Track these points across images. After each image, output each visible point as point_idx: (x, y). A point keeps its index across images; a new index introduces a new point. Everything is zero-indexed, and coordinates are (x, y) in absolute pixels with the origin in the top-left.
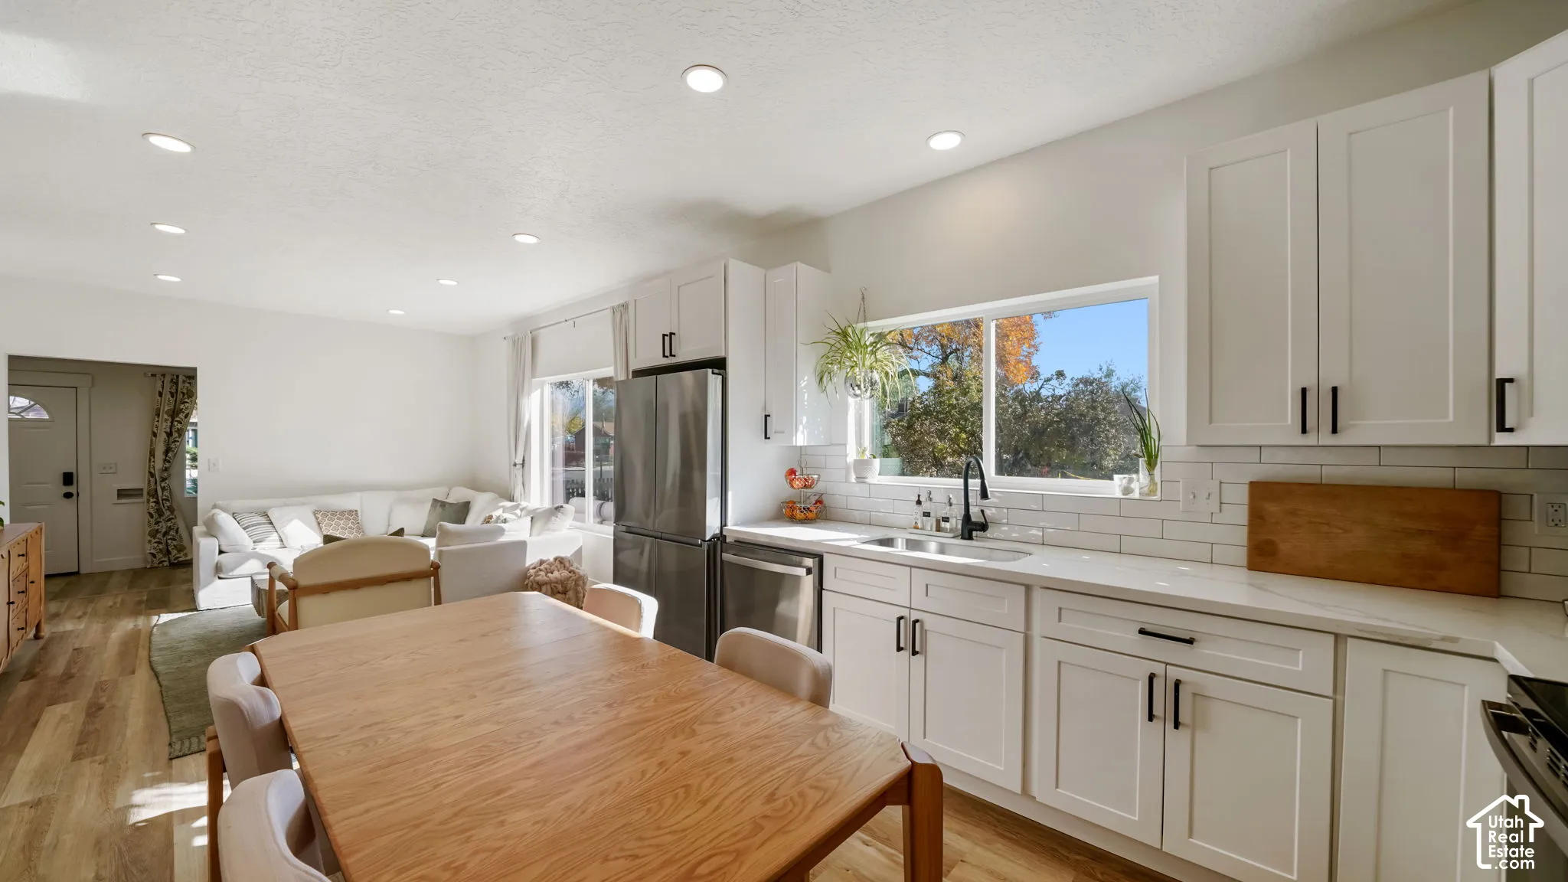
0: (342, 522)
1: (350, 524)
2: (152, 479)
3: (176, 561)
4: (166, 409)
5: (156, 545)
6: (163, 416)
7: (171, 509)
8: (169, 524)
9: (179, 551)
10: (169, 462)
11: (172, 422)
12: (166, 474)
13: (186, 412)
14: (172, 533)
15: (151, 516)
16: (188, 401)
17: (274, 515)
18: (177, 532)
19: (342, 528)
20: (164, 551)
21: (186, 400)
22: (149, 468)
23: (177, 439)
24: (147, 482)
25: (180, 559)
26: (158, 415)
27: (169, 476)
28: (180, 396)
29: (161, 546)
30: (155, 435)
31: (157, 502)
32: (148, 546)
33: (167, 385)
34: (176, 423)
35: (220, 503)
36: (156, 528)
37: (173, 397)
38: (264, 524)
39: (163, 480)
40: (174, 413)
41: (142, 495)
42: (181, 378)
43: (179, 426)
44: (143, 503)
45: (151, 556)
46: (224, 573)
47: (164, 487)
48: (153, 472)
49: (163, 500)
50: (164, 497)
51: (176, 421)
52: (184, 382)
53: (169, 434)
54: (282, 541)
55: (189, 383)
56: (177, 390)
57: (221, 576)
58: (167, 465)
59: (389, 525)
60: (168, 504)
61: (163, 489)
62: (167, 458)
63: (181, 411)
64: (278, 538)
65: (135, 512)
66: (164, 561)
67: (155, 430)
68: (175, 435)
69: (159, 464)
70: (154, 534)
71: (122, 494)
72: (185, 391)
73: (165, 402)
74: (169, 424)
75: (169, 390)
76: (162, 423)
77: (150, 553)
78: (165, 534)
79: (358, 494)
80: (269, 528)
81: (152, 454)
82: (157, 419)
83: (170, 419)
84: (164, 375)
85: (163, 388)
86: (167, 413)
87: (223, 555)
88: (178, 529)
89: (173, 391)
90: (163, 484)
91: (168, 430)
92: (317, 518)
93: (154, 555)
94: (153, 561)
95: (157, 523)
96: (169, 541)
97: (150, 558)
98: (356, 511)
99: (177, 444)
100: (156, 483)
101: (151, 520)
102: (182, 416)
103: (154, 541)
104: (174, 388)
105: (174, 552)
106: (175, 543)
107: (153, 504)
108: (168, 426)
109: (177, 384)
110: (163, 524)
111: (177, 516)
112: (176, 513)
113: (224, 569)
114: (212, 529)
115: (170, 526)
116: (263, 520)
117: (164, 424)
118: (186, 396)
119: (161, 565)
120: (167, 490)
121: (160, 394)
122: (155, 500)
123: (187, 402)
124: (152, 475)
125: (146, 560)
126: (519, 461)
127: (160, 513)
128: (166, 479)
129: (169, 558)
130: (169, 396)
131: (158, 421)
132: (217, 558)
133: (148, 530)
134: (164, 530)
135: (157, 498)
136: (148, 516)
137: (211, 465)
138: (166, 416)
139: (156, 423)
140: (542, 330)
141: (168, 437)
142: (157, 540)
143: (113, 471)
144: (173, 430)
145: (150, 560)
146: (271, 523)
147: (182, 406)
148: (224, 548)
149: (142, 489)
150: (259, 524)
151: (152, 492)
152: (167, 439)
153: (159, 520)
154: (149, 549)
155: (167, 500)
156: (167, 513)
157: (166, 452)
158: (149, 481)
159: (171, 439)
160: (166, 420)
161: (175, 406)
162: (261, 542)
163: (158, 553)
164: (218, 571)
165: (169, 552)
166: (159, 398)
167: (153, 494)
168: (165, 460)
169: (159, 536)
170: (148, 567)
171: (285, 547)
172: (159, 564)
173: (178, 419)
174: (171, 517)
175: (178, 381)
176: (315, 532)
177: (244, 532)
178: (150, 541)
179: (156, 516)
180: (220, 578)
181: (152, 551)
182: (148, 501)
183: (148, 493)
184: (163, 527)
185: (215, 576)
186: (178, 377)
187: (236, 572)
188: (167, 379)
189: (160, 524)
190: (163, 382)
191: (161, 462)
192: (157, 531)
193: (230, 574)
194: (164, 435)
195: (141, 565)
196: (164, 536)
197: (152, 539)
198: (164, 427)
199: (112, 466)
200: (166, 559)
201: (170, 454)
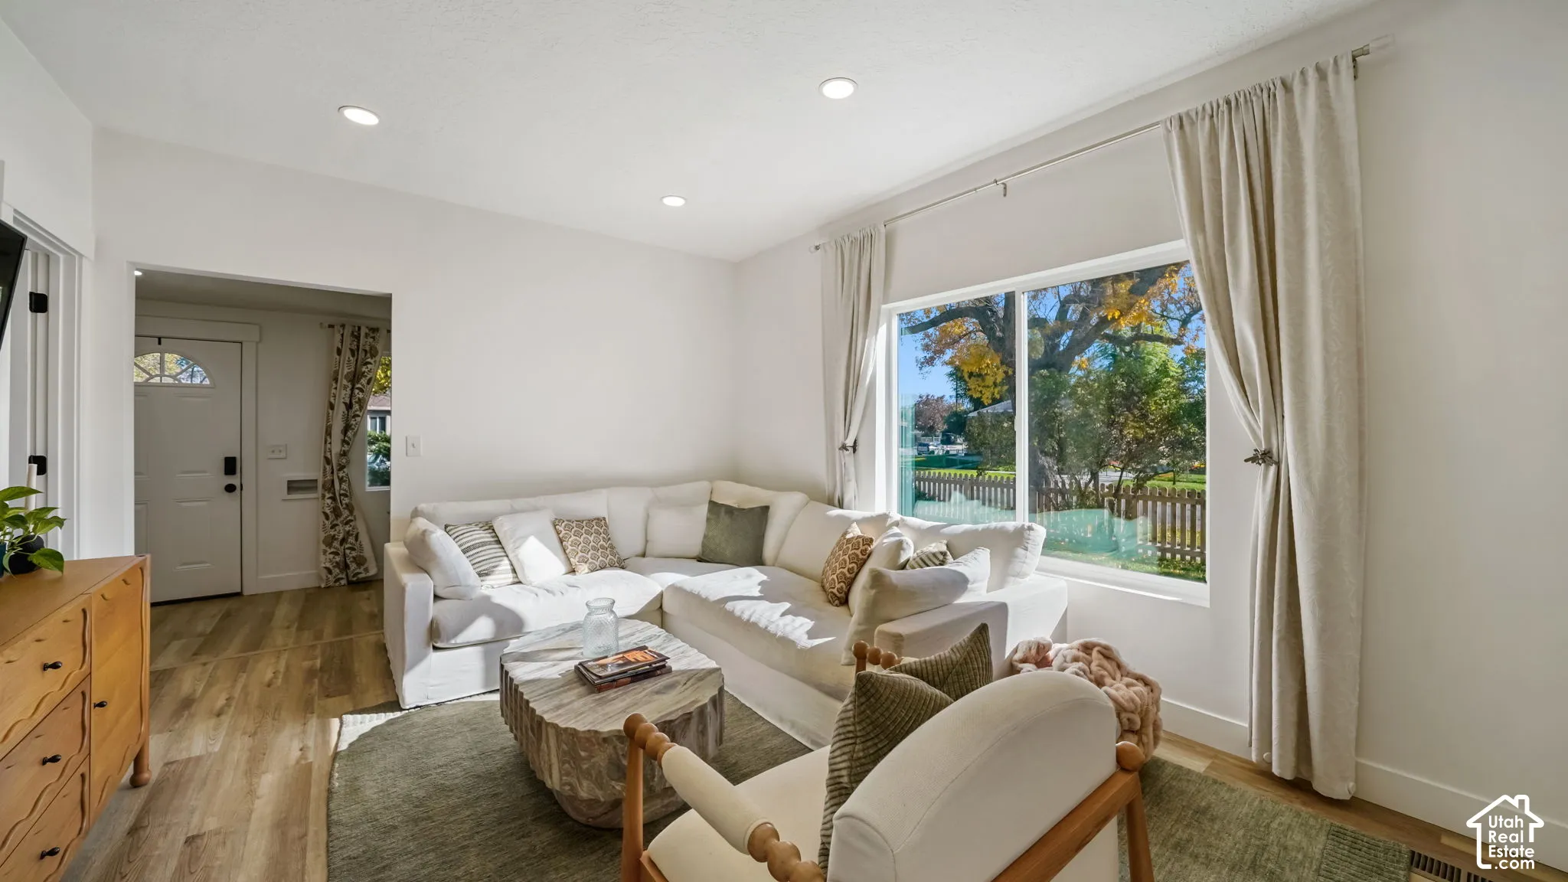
0: (591, 539)
1: (602, 542)
2: (328, 467)
3: (355, 579)
4: (345, 373)
5: (331, 556)
6: (341, 383)
7: (350, 508)
8: (347, 528)
9: (359, 565)
10: (348, 444)
11: (352, 390)
12: (344, 461)
13: (369, 376)
14: (351, 540)
15: (327, 517)
16: (372, 361)
17: (503, 527)
18: (356, 540)
19: (594, 548)
20: (342, 565)
21: (369, 360)
22: (325, 452)
23: (358, 413)
24: (322, 470)
25: (360, 576)
26: (336, 380)
27: (348, 462)
28: (362, 355)
29: (338, 559)
30: (332, 406)
31: (333, 499)
32: (322, 558)
33: (348, 339)
34: (357, 391)
35: (423, 506)
36: (332, 533)
37: (353, 356)
38: (490, 543)
39: (341, 468)
40: (355, 377)
41: (316, 488)
42: (363, 331)
43: (361, 395)
44: (318, 498)
45: (325, 571)
46: (442, 642)
47: (343, 477)
48: (329, 457)
49: (340, 495)
50: (342, 492)
51: (358, 388)
52: (367, 335)
53: (349, 406)
54: (514, 571)
55: (373, 338)
56: (358, 347)
57: (438, 645)
58: (346, 448)
59: (647, 541)
60: (346, 500)
61: (341, 480)
62: (346, 438)
63: (363, 375)
64: (509, 567)
65: (307, 511)
66: (342, 579)
67: (332, 400)
68: (356, 407)
69: (336, 447)
70: (329, 541)
71: (293, 486)
72: (368, 348)
73: (344, 361)
74: (349, 392)
75: (349, 346)
76: (340, 390)
77: (326, 568)
78: (343, 541)
79: (604, 491)
80: (494, 550)
81: (328, 433)
82: (334, 384)
83: (350, 386)
84: (343, 326)
85: (342, 343)
86: (346, 377)
87: (441, 603)
88: (358, 534)
89: (354, 347)
90: (341, 474)
91: (348, 401)
92: (558, 533)
93: (330, 571)
94: (328, 579)
95: (333, 526)
96: (348, 551)
97: (324, 573)
98: (604, 519)
99: (358, 419)
100: (332, 473)
101: (327, 522)
102: (364, 381)
103: (329, 551)
104: (355, 343)
105: (353, 566)
106: (354, 554)
107: (329, 501)
108: (348, 396)
109: (358, 338)
110: (340, 528)
111: (357, 517)
112: (356, 513)
113: (443, 634)
114: (421, 557)
115: (349, 531)
116: (485, 536)
117: (344, 392)
118: (368, 355)
119: (337, 584)
120: (345, 481)
121: (339, 352)
122: (331, 495)
123: (370, 363)
124: (328, 461)
125: (320, 578)
126: (850, 442)
127: (337, 513)
128: (344, 467)
129: (347, 575)
130: (349, 354)
131: (336, 388)
132: (433, 610)
133: (323, 535)
134: (341, 536)
135: (334, 493)
136: (323, 518)
137: (409, 445)
138: (345, 382)
139: (333, 391)
140: (901, 222)
141: (348, 410)
142: (332, 550)
143: (283, 455)
144: (353, 401)
145: (325, 578)
146: (499, 542)
147: (364, 369)
148: (440, 593)
149: (316, 480)
150: (483, 544)
151: (328, 485)
152: (346, 412)
153: (335, 522)
154: (325, 561)
155: (346, 496)
156: (346, 513)
157: (345, 431)
158: (325, 469)
159: (351, 414)
160: (345, 388)
161: (356, 369)
162: (487, 574)
163: (334, 567)
164: (436, 637)
165: (347, 567)
166: (338, 357)
167: (329, 487)
168: (344, 442)
169: (336, 544)
170: (323, 586)
171: (520, 582)
172: (335, 582)
173: (359, 386)
174: (350, 518)
175: (359, 334)
176: (556, 554)
177: (464, 556)
178: (325, 552)
179: (332, 517)
180: (435, 648)
181: (328, 565)
182: (323, 496)
183: (324, 486)
184: (340, 531)
185: (428, 645)
186: (359, 328)
187: (461, 639)
188: (347, 332)
189: (337, 528)
190: (342, 335)
191: (339, 442)
192: (333, 538)
193: (453, 642)
194: (343, 408)
195: (311, 583)
196: (341, 544)
197: (327, 549)
198: (343, 396)
199: (281, 448)
200: (344, 576)
201: (350, 434)
